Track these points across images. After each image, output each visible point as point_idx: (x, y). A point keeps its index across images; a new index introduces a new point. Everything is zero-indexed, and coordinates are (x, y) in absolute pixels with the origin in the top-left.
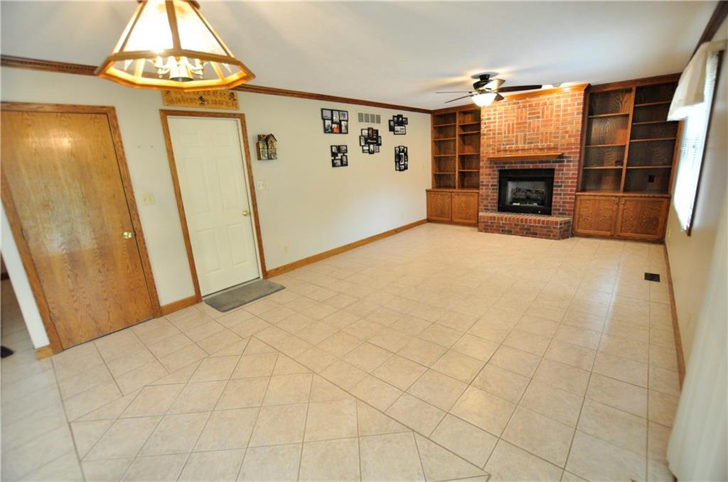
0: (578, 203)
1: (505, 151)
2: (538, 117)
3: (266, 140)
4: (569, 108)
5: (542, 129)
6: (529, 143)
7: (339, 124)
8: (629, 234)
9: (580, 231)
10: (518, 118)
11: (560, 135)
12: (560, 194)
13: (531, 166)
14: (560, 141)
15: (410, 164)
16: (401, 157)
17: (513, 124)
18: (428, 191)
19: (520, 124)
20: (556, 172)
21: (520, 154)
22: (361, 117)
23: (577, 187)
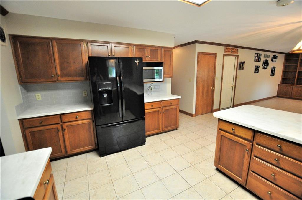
3: (243, 63)
7: (259, 59)
15: (275, 73)
16: (273, 70)
18: (279, 85)
22: (265, 56)
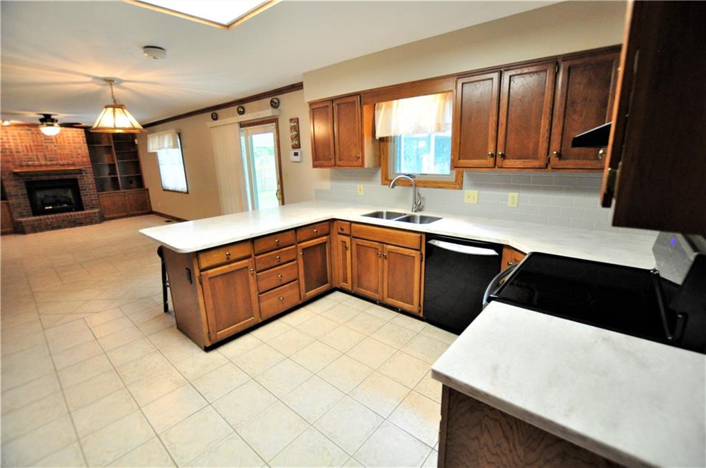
0: (101, 199)
1: (28, 166)
2: (52, 142)
4: (76, 139)
5: (58, 151)
6: (50, 161)
8: (135, 212)
9: (107, 216)
10: (33, 141)
11: (75, 156)
12: (87, 195)
13: (57, 177)
14: (76, 160)
17: (30, 146)
19: (37, 146)
20: (79, 181)
21: (44, 169)
23: (97, 189)
